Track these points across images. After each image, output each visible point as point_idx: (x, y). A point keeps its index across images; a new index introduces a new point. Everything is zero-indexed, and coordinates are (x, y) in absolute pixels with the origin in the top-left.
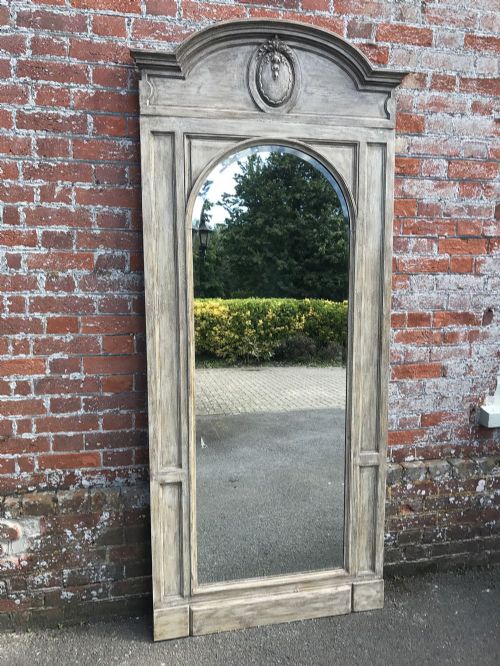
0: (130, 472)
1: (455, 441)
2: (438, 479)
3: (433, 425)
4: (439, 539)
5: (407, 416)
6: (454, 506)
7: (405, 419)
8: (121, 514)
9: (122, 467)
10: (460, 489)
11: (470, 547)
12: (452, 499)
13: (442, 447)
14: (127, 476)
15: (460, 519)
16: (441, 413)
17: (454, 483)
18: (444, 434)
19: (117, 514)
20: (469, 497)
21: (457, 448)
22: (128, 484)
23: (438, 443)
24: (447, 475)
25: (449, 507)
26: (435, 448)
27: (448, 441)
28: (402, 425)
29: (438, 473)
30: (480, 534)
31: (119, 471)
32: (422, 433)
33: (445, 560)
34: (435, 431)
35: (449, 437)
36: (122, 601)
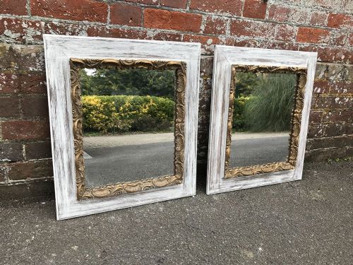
0: (24, 25)
1: (348, 47)
2: (332, 78)
3: (336, 26)
4: (319, 135)
5: (319, 13)
6: (337, 106)
7: (317, 14)
8: (14, 77)
9: (13, 17)
10: (345, 90)
11: (338, 143)
12: (337, 99)
13: (336, 51)
14: (21, 30)
15: (337, 119)
16: (344, 15)
17: (342, 85)
18: (342, 38)
19: (9, 76)
20: (350, 99)
21: (346, 54)
22: (24, 42)
23: (335, 47)
24: (339, 76)
25: (334, 106)
26: (332, 50)
27: (342, 45)
28: (313, 21)
29: (334, 72)
30: (347, 133)
31: (9, 21)
32: (326, 34)
33: (319, 153)
34: (335, 33)
35: (344, 41)
36: (23, 185)
